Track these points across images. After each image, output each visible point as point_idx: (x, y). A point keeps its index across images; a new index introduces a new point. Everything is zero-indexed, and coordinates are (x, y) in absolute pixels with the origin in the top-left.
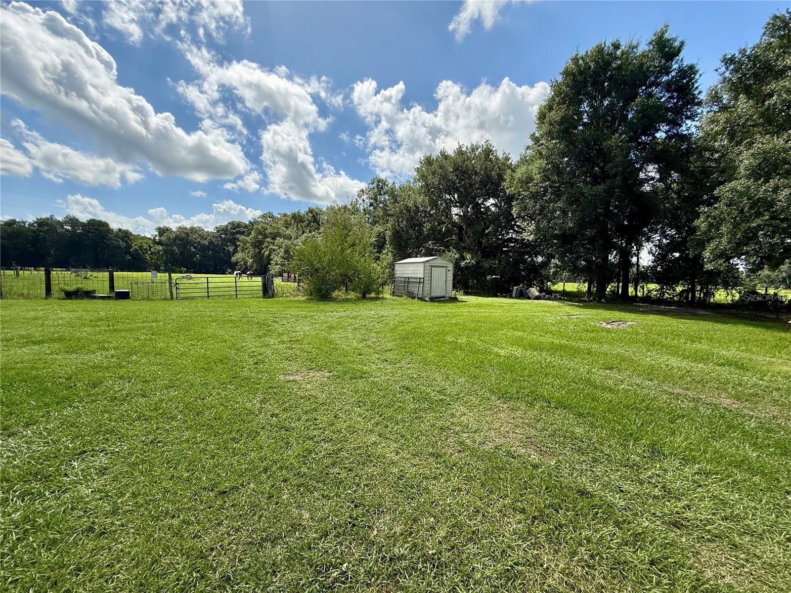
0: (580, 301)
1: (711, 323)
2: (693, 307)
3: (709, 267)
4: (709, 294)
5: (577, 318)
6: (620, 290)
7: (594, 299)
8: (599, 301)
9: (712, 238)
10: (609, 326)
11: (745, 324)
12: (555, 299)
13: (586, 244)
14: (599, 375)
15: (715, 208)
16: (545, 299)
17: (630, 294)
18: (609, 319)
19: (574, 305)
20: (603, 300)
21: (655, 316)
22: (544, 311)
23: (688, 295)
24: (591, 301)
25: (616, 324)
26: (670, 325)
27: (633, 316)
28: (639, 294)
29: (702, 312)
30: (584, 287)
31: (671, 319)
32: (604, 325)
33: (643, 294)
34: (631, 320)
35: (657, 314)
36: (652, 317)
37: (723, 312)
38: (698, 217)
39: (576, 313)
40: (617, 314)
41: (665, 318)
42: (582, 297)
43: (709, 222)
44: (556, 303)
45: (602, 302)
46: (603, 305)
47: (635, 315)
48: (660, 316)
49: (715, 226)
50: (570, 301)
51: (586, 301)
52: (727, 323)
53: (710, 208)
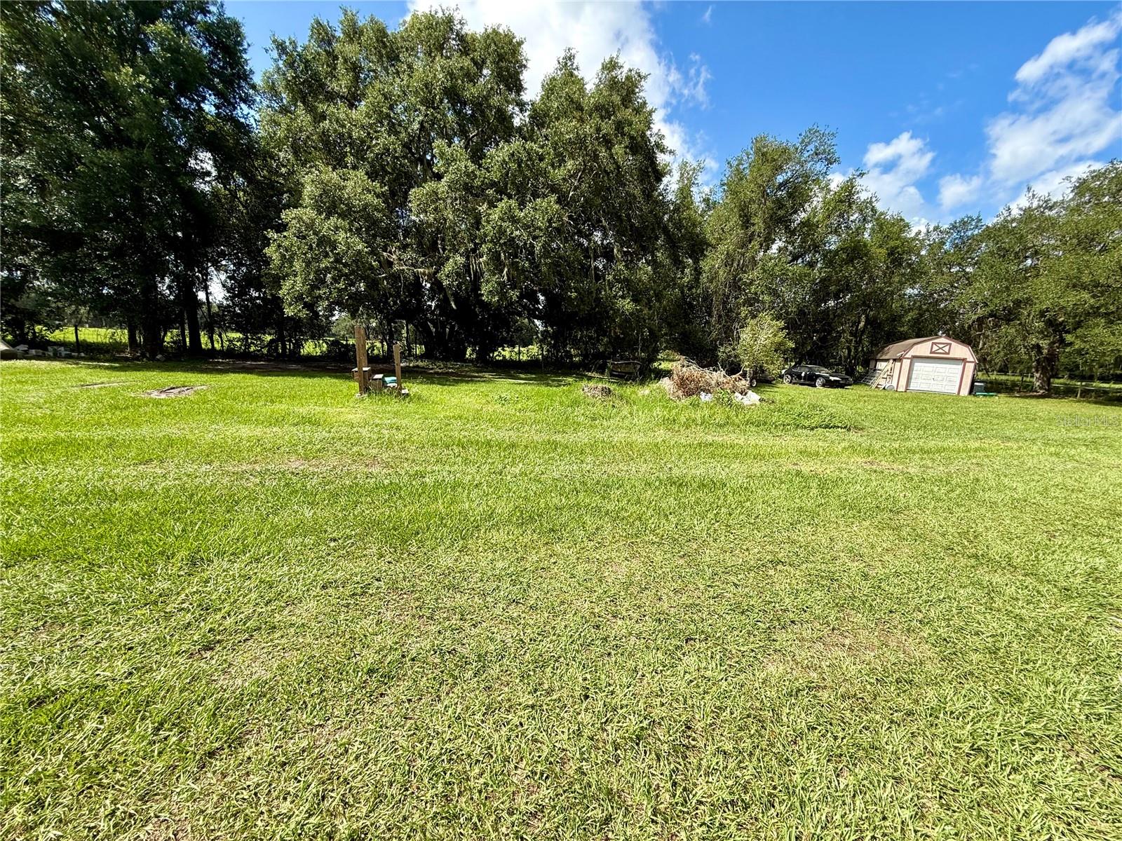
0: (115, 360)
1: (299, 379)
2: (284, 362)
3: (289, 311)
4: (299, 345)
5: (101, 389)
6: (188, 340)
7: (143, 355)
8: (153, 358)
9: (287, 275)
10: (163, 396)
11: (330, 376)
12: (56, 357)
13: (106, 258)
14: (124, 476)
15: (285, 236)
16: (27, 359)
17: (203, 346)
18: (164, 385)
19: (100, 366)
20: (159, 357)
21: (237, 375)
22: (19, 382)
23: (277, 346)
24: (137, 359)
25: (176, 391)
26: (252, 386)
27: (204, 377)
28: (218, 346)
29: (294, 366)
30: (122, 336)
31: (256, 377)
32: (155, 395)
33: (222, 346)
34: (201, 383)
35: (239, 372)
36: (232, 376)
37: (314, 366)
38: (268, 245)
39: (102, 380)
40: (180, 377)
41: (249, 376)
42: (119, 352)
43: (280, 253)
44: (57, 365)
45: (158, 360)
46: (158, 364)
47: (209, 376)
48: (242, 375)
49: (288, 260)
50: (92, 359)
51: (126, 359)
52: (314, 377)
53: (279, 234)
